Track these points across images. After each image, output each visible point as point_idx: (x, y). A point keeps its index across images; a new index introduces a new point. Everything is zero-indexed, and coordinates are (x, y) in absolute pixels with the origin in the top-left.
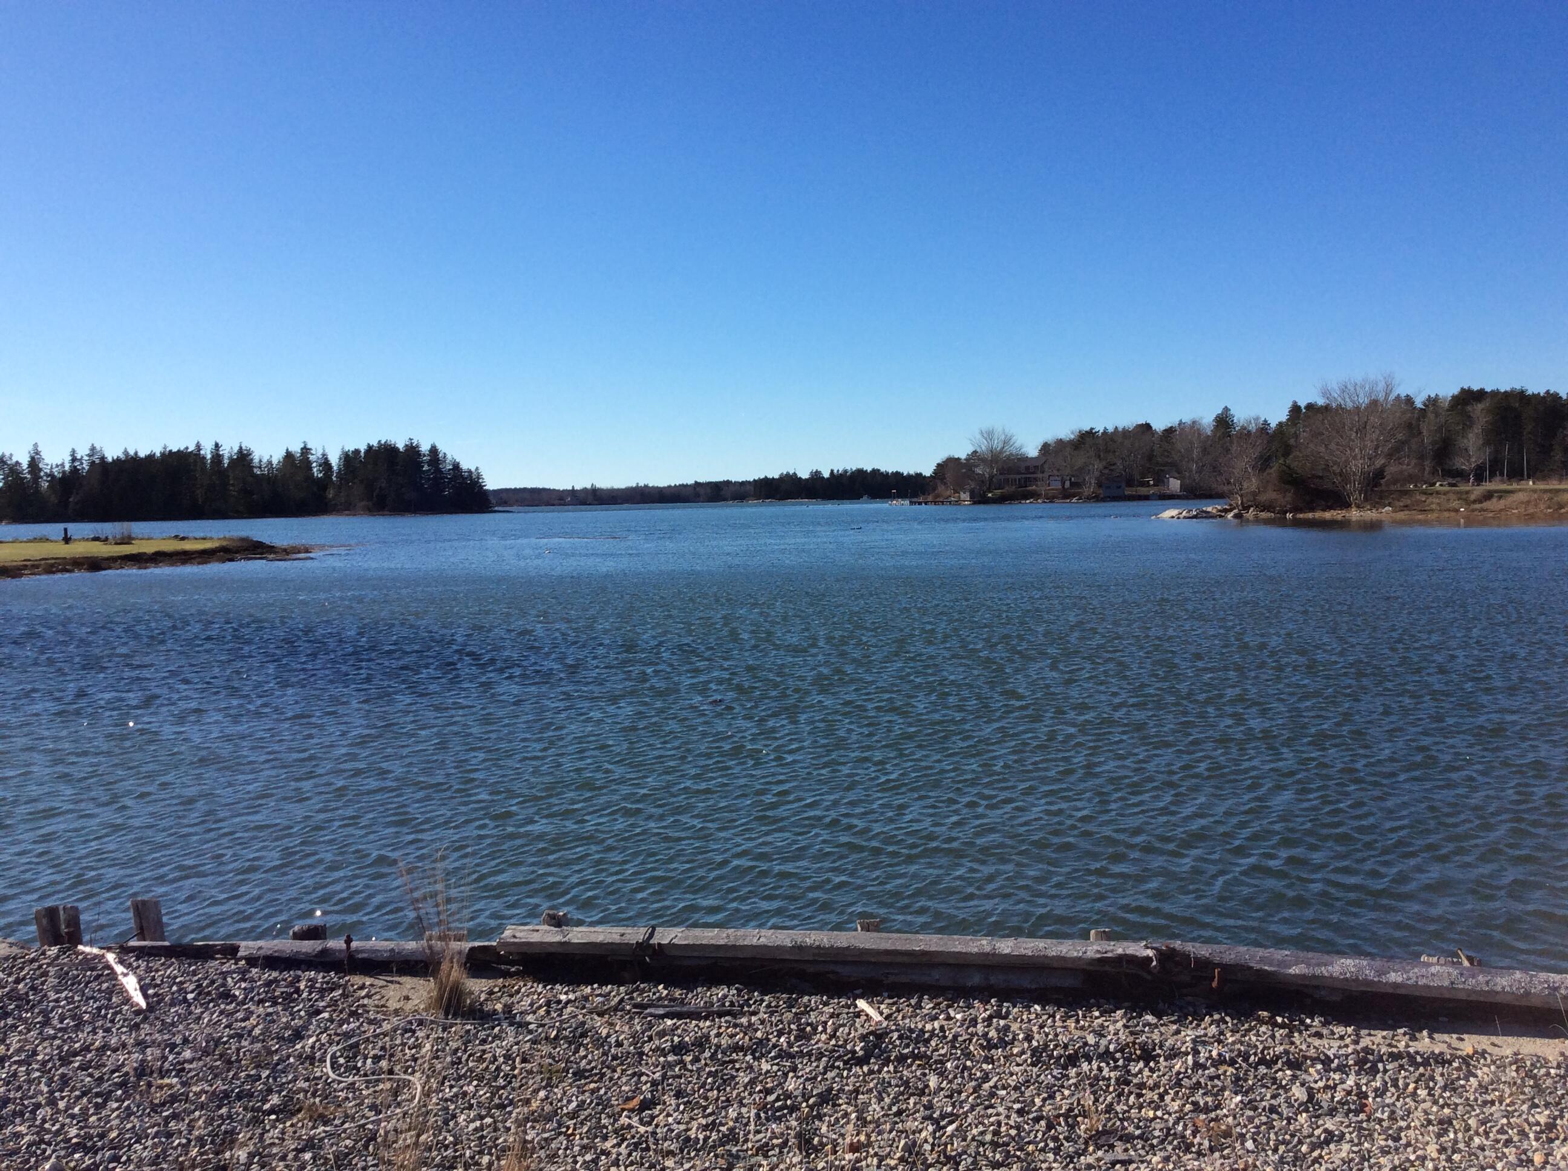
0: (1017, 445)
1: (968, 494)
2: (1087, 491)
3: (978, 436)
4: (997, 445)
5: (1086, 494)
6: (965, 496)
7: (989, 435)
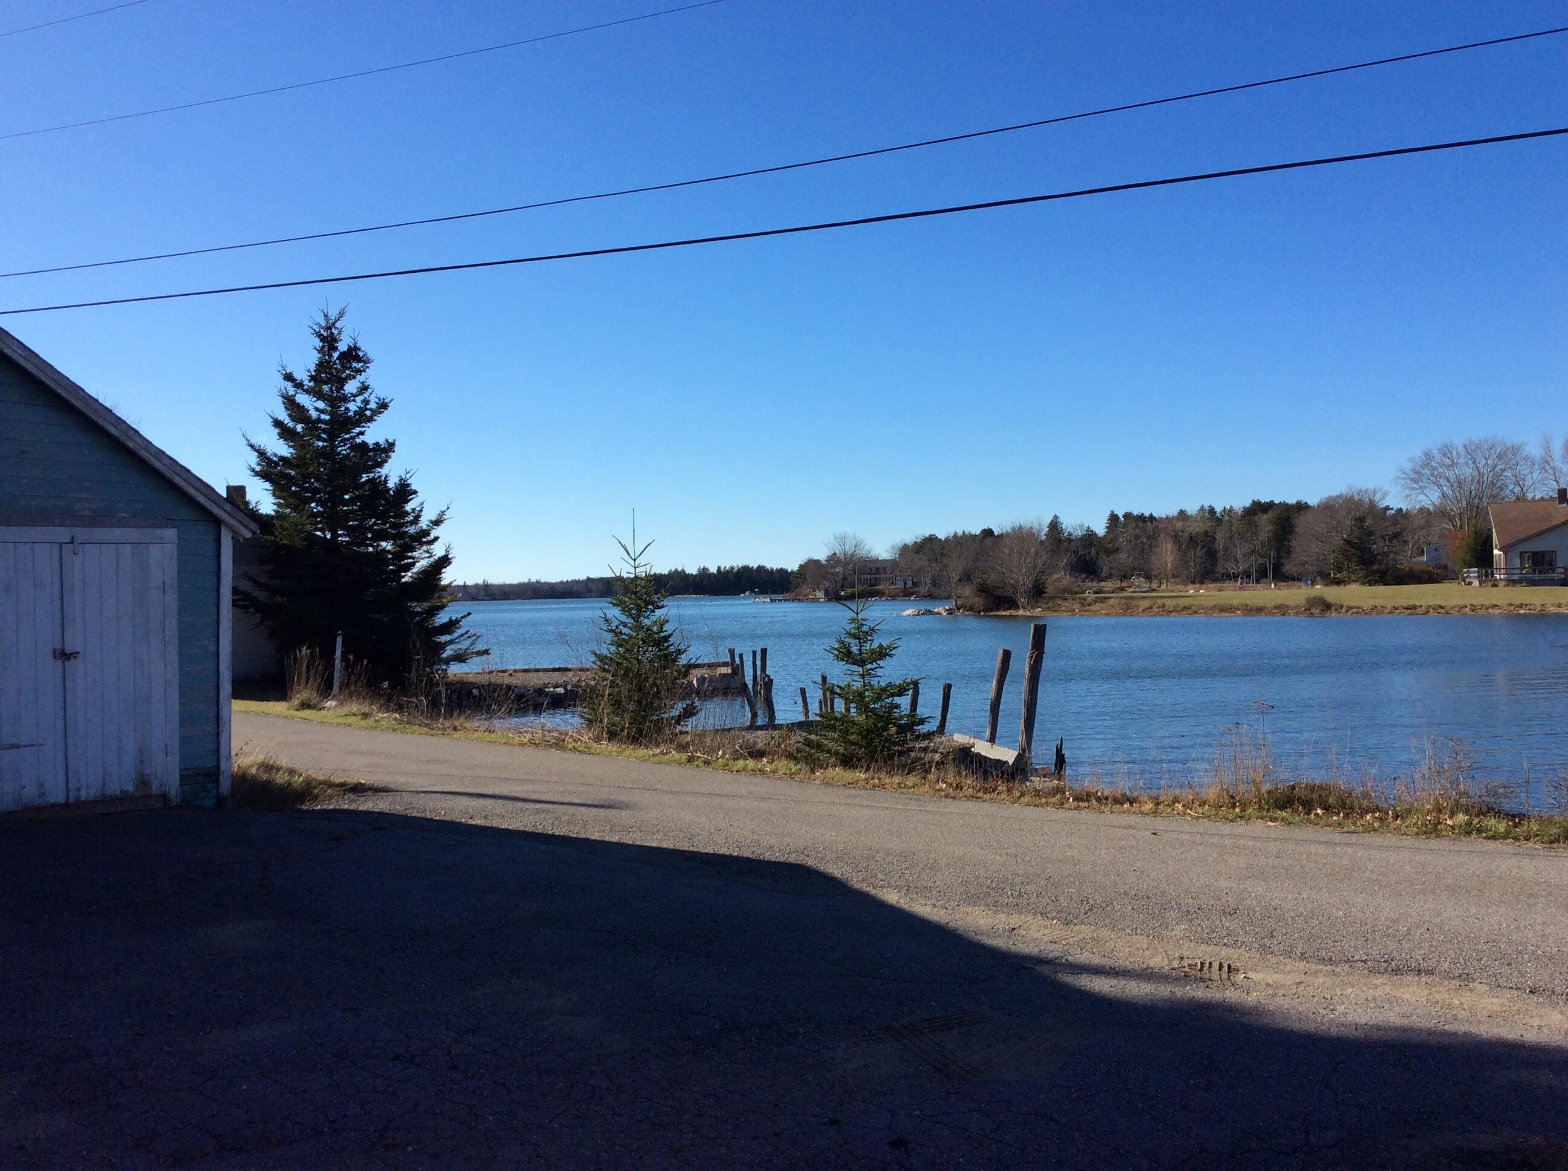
0: (867, 548)
1: (823, 592)
2: (923, 590)
3: (833, 541)
4: (849, 548)
5: (923, 592)
6: (820, 594)
7: (842, 540)
